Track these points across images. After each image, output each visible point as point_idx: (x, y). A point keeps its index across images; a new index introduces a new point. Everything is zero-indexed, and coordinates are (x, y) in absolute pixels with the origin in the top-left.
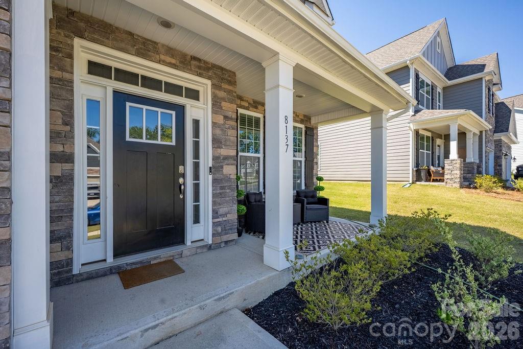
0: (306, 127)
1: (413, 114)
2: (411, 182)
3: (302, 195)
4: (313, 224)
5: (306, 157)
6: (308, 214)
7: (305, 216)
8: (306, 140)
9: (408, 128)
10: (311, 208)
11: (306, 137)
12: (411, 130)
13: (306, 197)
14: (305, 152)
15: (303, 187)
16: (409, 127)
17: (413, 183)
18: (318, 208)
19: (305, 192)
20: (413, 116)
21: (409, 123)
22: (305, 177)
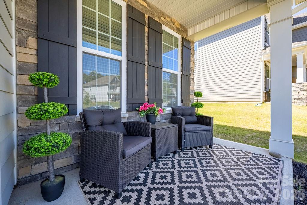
0: (182, 38)
1: (264, 48)
2: (262, 102)
3: (179, 112)
4: (194, 151)
5: (182, 71)
6: (187, 138)
7: (183, 140)
8: (182, 52)
9: (260, 60)
10: (191, 129)
11: (182, 49)
12: (262, 61)
13: (183, 115)
14: (182, 65)
15: (179, 104)
16: (261, 58)
17: (263, 103)
18: (200, 129)
19: (182, 109)
20: (264, 50)
21: (261, 55)
22: (182, 93)
